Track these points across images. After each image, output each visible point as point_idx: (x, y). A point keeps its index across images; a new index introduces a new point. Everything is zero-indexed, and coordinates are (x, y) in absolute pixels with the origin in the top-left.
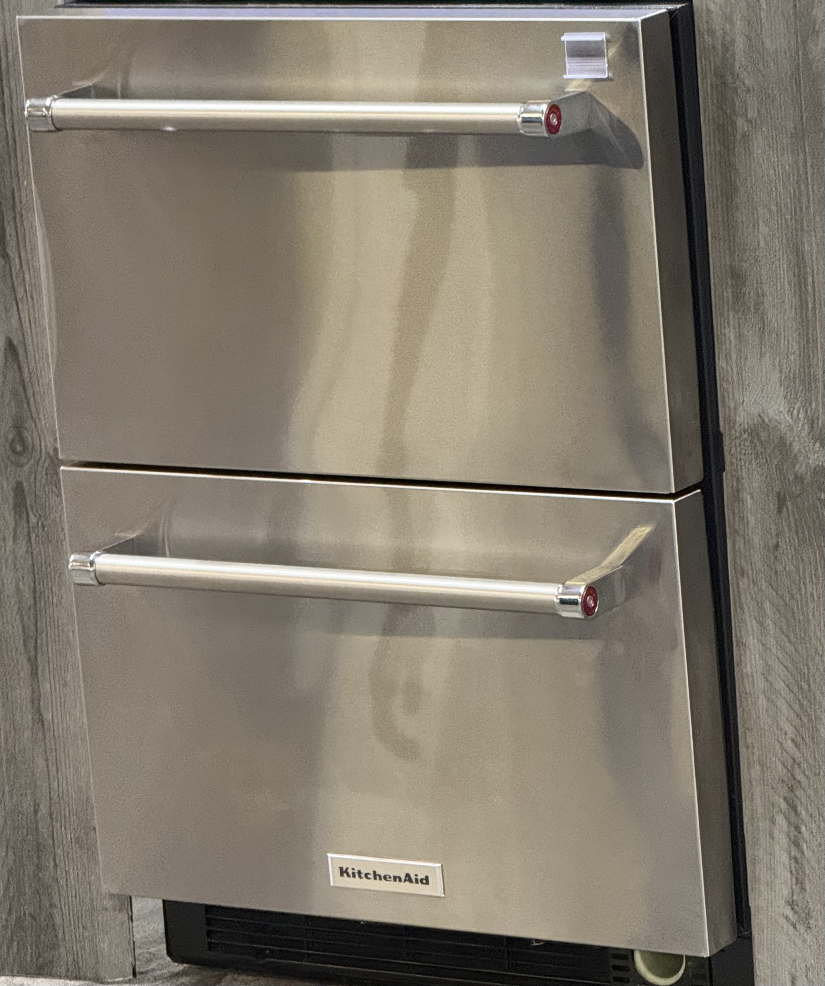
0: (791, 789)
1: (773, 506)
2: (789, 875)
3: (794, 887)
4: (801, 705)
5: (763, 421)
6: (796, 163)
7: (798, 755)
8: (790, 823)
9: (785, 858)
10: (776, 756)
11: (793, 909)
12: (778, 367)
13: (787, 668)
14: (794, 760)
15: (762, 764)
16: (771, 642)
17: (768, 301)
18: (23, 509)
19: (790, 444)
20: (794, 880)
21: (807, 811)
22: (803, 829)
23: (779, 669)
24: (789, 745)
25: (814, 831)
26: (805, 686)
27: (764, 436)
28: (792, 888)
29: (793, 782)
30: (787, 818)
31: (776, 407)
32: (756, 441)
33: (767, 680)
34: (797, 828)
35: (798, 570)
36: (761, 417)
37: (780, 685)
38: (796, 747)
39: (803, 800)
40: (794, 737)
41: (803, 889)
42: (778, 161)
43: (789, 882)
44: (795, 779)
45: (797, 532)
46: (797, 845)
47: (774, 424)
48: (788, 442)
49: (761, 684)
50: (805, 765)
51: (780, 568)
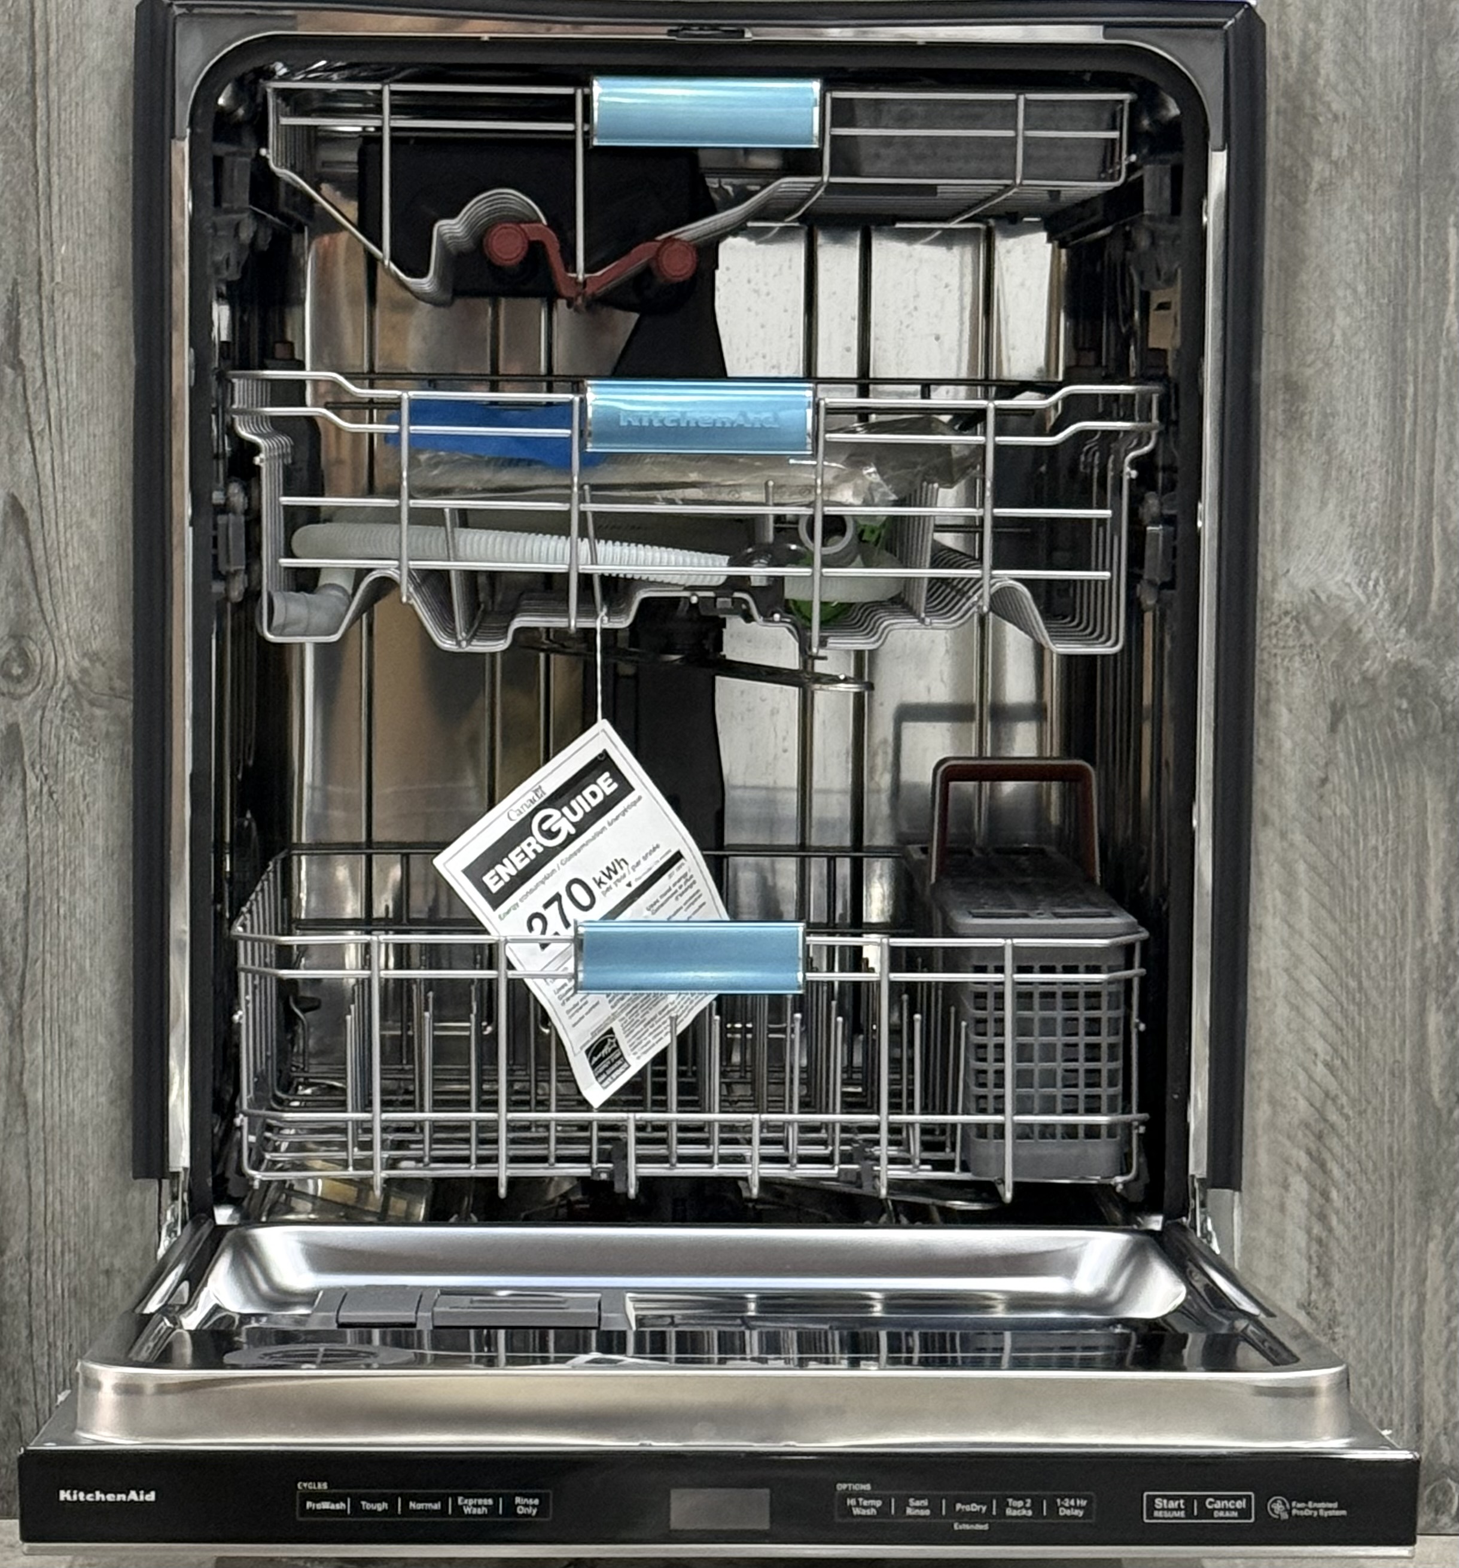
0: (1320, 1137)
1: (1322, 724)
2: (1305, 1264)
3: (1314, 1282)
4: (1344, 1012)
5: (1318, 598)
6: (1403, 224)
7: (1333, 1086)
8: (1313, 1186)
9: (1302, 1239)
10: (1297, 1088)
11: (1308, 1314)
12: (1347, 520)
13: (1325, 959)
14: (1327, 1094)
15: (1273, 1102)
16: (1304, 923)
17: (1341, 423)
18: (18, 768)
19: (1360, 631)
20: (1314, 1271)
21: (1342, 1166)
22: (1334, 1194)
23: (1312, 961)
24: (1320, 1070)
25: (1352, 1197)
26: (1353, 984)
27: (1317, 620)
28: (1309, 1283)
29: (1322, 1125)
30: (1307, 1178)
31: (1339, 577)
32: (1303, 627)
33: (1291, 977)
34: (1325, 1195)
35: (1356, 815)
36: (1313, 592)
37: (1312, 984)
38: (1332, 1073)
39: (1338, 1149)
40: (1328, 1058)
41: (1328, 1284)
42: (1374, 221)
43: (1305, 1273)
44: (1326, 1121)
45: (1359, 761)
46: (1322, 1217)
47: (1333, 603)
48: (1355, 628)
49: (1281, 982)
50: (1344, 1100)
51: (1327, 812)
